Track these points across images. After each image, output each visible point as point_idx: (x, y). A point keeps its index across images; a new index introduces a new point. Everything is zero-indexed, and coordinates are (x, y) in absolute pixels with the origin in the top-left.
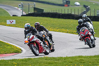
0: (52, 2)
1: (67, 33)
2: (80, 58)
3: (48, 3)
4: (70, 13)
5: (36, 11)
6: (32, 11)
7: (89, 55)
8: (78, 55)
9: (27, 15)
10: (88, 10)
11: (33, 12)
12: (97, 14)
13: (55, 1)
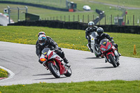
0: (51, 6)
1: (73, 48)
2: (92, 85)
3: (46, 7)
4: (76, 20)
5: (28, 19)
6: (23, 18)
8: (88, 80)
9: (15, 24)
10: (102, 16)
11: (24, 20)
12: (115, 22)
13: (56, 4)
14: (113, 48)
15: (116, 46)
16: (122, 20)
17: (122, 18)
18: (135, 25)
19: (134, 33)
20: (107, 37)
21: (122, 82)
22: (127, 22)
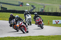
0: (12, 4)
2: (30, 38)
4: (23, 10)
5: (2, 9)
7: (35, 36)
10: (34, 8)
11: (0, 10)
12: (40, 10)
13: (14, 3)
14: (41, 21)
15: (42, 20)
16: (43, 10)
17: (43, 9)
18: (49, 12)
19: (48, 15)
20: (39, 16)
21: (43, 36)
22: (45, 10)
